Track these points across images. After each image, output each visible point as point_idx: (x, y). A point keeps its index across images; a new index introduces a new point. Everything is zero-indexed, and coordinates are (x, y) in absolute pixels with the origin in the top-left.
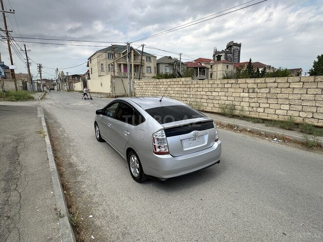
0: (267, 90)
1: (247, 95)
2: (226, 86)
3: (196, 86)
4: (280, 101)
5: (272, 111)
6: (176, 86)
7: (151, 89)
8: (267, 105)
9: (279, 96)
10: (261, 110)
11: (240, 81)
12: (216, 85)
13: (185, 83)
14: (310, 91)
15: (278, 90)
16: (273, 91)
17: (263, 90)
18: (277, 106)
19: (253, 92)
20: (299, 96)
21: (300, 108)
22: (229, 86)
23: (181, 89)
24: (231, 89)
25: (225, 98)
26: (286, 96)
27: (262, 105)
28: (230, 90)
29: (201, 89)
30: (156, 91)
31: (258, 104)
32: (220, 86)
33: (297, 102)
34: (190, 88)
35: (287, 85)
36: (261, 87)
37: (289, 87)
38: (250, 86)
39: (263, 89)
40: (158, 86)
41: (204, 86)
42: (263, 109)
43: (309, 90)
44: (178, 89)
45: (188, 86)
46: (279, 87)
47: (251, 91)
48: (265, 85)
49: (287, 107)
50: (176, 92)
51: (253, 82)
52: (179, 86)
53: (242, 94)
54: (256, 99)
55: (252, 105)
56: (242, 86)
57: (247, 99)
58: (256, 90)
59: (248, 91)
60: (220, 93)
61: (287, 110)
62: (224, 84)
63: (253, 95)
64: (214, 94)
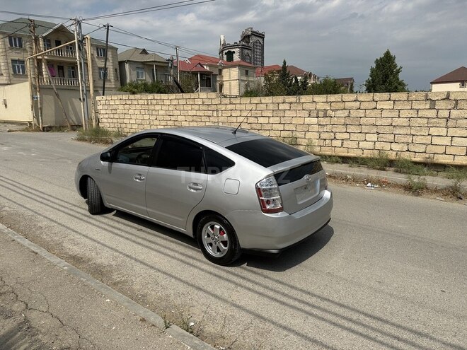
0: (346, 113)
1: (314, 121)
2: (282, 107)
3: (230, 107)
4: (365, 129)
5: (354, 144)
6: (189, 107)
7: (137, 112)
8: (347, 136)
9: (363, 121)
10: (338, 143)
11: (304, 98)
12: (265, 106)
13: (208, 102)
14: (404, 114)
15: (361, 113)
16: (354, 113)
17: (339, 113)
18: (361, 137)
19: (325, 116)
20: (390, 120)
21: (391, 138)
22: (287, 106)
23: (201, 113)
24: (290, 112)
25: (281, 127)
26: (372, 121)
27: (338, 136)
28: (288, 113)
29: (238, 113)
30: (146, 117)
31: (332, 134)
32: (271, 107)
33: (387, 129)
34: (217, 110)
35: (373, 105)
36: (337, 107)
37: (376, 108)
38: (320, 106)
39: (341, 112)
40: (152, 107)
41: (243, 107)
42: (340, 142)
43: (401, 111)
44: (194, 113)
45: (213, 107)
46: (362, 107)
47: (321, 114)
48: (341, 105)
49: (374, 137)
50: (191, 119)
51: (324, 100)
52: (197, 107)
53: (308, 120)
54: (329, 127)
55: (324, 136)
56: (307, 106)
57: (316, 128)
58: (329, 112)
59: (318, 114)
60: (271, 119)
61: (375, 142)
62: (278, 104)
63: (324, 121)
64: (261, 120)
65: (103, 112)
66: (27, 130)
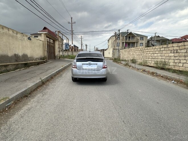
0: (185, 51)
1: (173, 54)
2: (162, 49)
3: (147, 50)
6: (137, 51)
7: (127, 54)
8: (185, 61)
10: (181, 65)
11: (170, 45)
13: (141, 49)
17: (183, 51)
19: (177, 53)
23: (140, 53)
25: (161, 57)
27: (181, 61)
28: (164, 52)
29: (149, 53)
30: (128, 55)
31: (179, 61)
32: (158, 50)
34: (144, 52)
36: (182, 48)
38: (175, 48)
39: (183, 50)
40: (130, 52)
41: (150, 50)
42: (182, 64)
44: (138, 53)
45: (143, 51)
47: (175, 52)
48: (183, 47)
50: (137, 55)
51: (177, 45)
52: (139, 51)
53: (170, 54)
54: (178, 57)
55: (176, 61)
56: (170, 49)
57: (173, 58)
58: (179, 51)
59: (174, 52)
60: (158, 54)
63: (176, 55)
64: (155, 55)
65: (121, 54)
66: (110, 60)
